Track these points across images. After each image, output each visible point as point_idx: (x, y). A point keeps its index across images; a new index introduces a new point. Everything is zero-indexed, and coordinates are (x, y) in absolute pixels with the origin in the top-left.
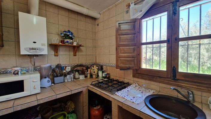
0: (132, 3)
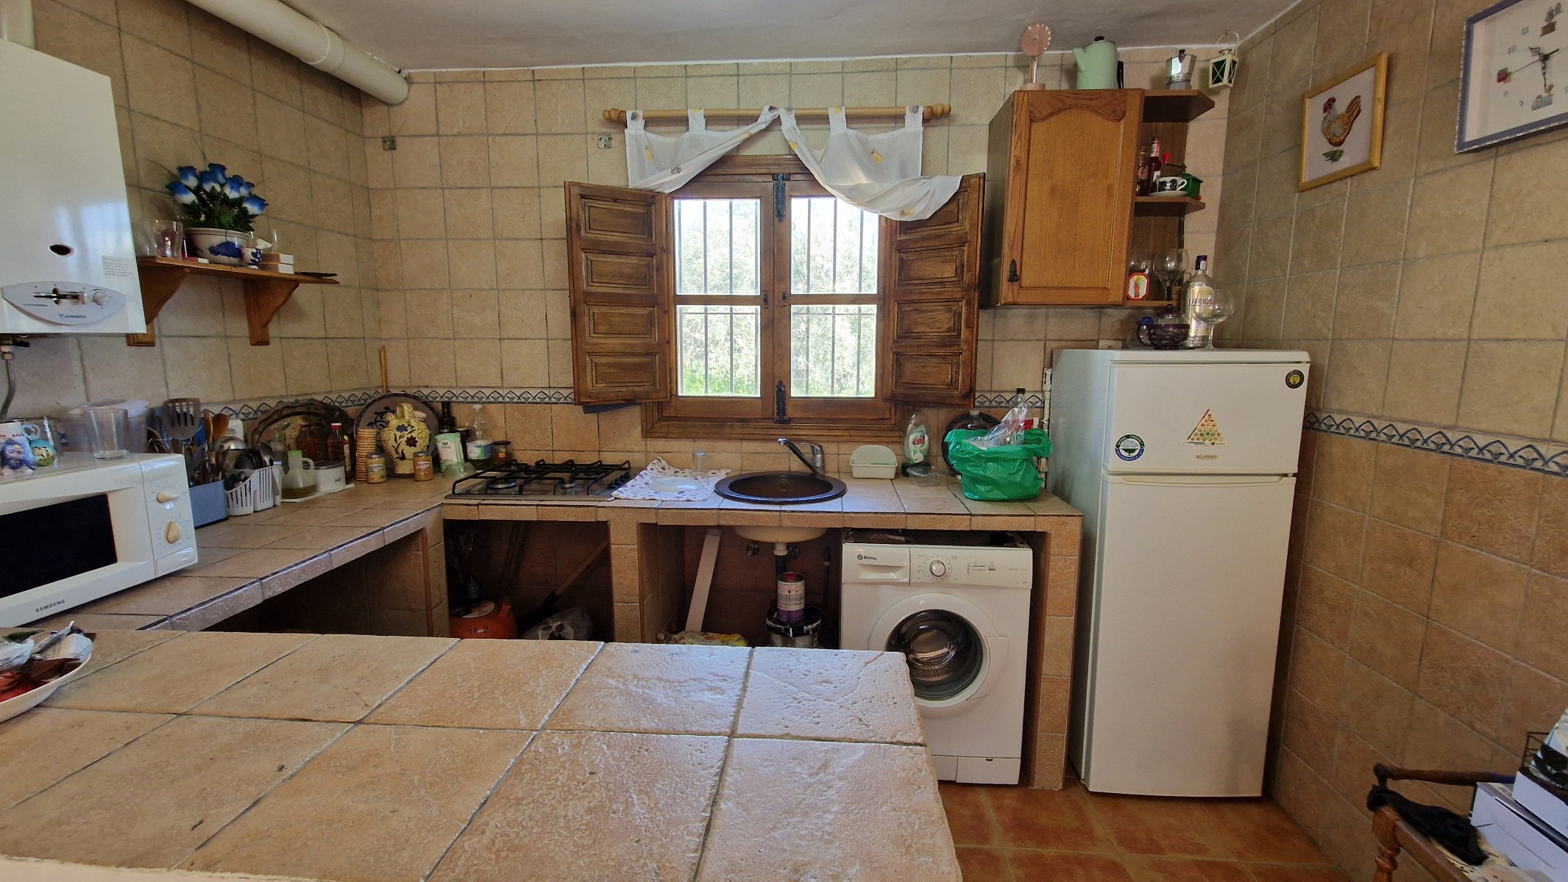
0: (634, 117)
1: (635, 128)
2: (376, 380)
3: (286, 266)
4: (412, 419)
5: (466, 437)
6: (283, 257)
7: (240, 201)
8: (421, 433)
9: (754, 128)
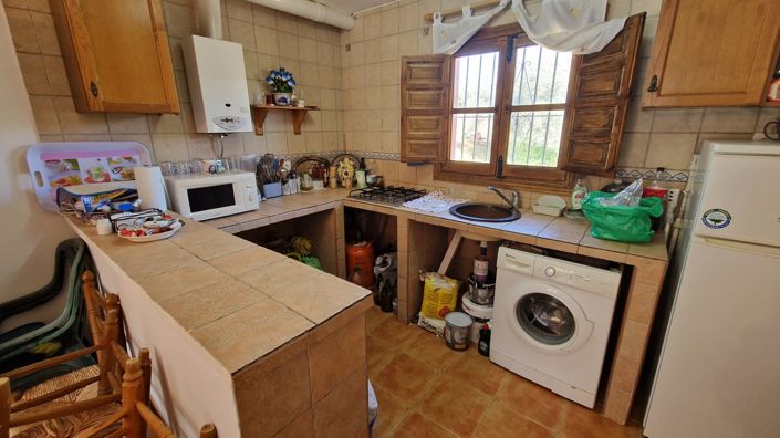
0: (437, 17)
1: (437, 22)
2: (341, 148)
3: (301, 105)
4: (348, 164)
5: (367, 173)
6: (300, 101)
7: (286, 82)
8: (350, 170)
9: (497, 10)
